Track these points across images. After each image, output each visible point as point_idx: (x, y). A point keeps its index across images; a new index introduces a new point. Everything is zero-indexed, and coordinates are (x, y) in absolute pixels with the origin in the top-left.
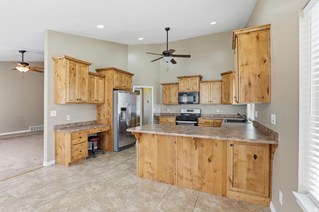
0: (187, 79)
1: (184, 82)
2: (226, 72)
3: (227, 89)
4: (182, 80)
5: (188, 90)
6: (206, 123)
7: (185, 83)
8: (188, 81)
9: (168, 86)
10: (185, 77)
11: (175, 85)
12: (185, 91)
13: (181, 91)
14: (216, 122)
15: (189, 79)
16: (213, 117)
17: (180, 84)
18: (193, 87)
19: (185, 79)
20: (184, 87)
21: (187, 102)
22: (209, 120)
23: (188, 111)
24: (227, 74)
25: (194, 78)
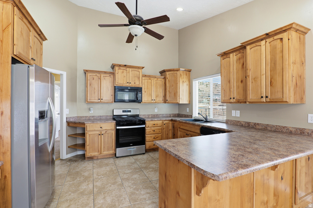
0: (128, 69)
1: (123, 72)
2: (172, 69)
3: (172, 87)
4: (120, 69)
5: (128, 84)
6: (154, 126)
7: (125, 74)
8: (128, 72)
9: (98, 75)
10: (125, 65)
11: (108, 75)
12: (125, 84)
13: (119, 84)
14: (164, 123)
15: (130, 69)
16: (152, 117)
17: (117, 75)
18: (135, 81)
19: (124, 68)
20: (122, 79)
21: (129, 100)
22: (157, 122)
23: (123, 111)
24: (173, 71)
25: (137, 70)
